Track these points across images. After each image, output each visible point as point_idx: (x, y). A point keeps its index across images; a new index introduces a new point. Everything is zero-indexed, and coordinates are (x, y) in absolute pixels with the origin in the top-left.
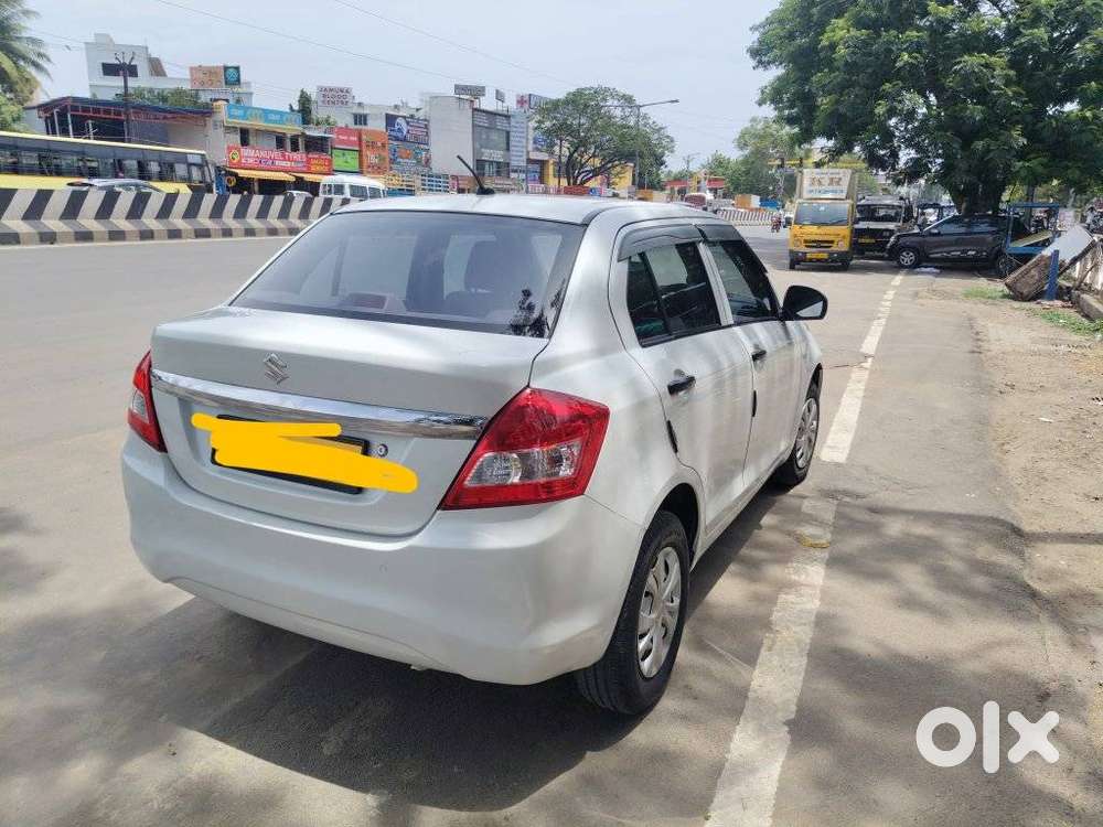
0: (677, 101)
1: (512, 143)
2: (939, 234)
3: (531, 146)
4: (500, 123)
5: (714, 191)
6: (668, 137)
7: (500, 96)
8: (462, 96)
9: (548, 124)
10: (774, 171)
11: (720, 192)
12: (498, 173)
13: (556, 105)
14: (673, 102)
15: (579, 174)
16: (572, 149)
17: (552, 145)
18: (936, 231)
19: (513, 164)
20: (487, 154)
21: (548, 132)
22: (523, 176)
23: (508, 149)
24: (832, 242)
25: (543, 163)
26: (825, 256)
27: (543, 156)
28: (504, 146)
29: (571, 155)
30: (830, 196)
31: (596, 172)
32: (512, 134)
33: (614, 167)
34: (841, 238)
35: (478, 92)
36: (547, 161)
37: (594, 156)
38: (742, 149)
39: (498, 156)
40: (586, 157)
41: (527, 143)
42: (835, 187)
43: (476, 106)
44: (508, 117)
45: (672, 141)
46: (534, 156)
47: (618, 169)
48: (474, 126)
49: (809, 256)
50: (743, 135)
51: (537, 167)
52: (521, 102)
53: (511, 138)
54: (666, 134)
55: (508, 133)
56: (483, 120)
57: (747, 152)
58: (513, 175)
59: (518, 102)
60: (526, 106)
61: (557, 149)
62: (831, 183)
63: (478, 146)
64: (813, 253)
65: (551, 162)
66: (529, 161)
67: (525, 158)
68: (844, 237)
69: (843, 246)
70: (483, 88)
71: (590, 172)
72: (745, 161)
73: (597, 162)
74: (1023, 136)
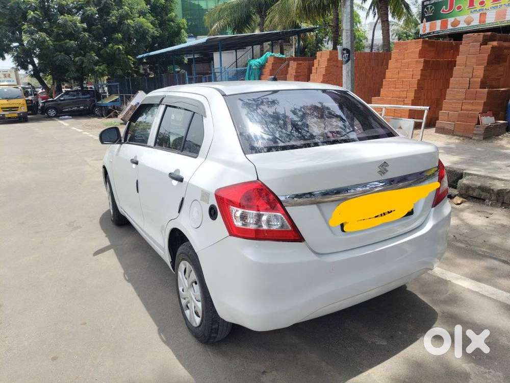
2: (64, 100)
18: (62, 99)
24: (18, 108)
26: (16, 115)
30: (6, 83)
34: (21, 105)
42: (9, 79)
49: (6, 116)
62: (5, 77)
64: (8, 114)
68: (23, 104)
69: (24, 109)
74: (97, 55)
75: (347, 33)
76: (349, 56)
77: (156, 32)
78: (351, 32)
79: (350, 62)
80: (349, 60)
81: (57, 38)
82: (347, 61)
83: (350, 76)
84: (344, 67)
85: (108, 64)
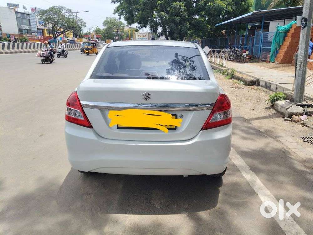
0: (88, 11)
1: (31, 23)
3: (38, 24)
4: (26, 17)
5: (98, 38)
6: (84, 22)
7: (24, 8)
8: (10, 7)
9: (44, 17)
10: (115, 33)
11: (100, 39)
12: (28, 33)
13: (46, 11)
14: (87, 12)
15: (57, 33)
16: (53, 26)
17: (46, 24)
19: (33, 30)
20: (23, 27)
21: (44, 20)
22: (37, 34)
23: (30, 26)
25: (43, 30)
27: (43, 28)
28: (28, 24)
29: (53, 27)
31: (62, 33)
32: (31, 20)
33: (67, 31)
35: (16, 6)
36: (44, 29)
37: (60, 28)
38: (105, 26)
39: (27, 27)
40: (58, 28)
41: (37, 23)
42: (144, 38)
43: (16, 10)
44: (28, 15)
45: (85, 23)
46: (39, 27)
47: (69, 32)
48: (16, 17)
50: (105, 22)
51: (41, 31)
52: (33, 10)
53: (31, 22)
54: (83, 21)
55: (29, 20)
56: (20, 16)
57: (106, 27)
58: (33, 34)
59: (31, 10)
60: (35, 11)
61: (48, 25)
62: (143, 36)
63: (19, 24)
65: (46, 29)
66: (38, 29)
67: (36, 28)
70: (18, 5)
71: (60, 32)
72: (106, 30)
73: (62, 30)
74: (190, 24)
75: (307, 5)
76: (306, 24)
77: (231, 9)
78: (310, 5)
79: (306, 28)
80: (305, 26)
81: (171, 15)
82: (304, 28)
83: (305, 38)
84: (302, 31)
85: (196, 30)
